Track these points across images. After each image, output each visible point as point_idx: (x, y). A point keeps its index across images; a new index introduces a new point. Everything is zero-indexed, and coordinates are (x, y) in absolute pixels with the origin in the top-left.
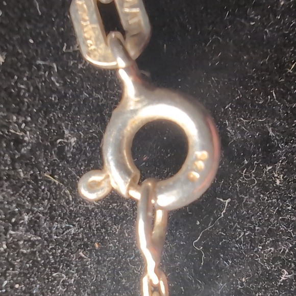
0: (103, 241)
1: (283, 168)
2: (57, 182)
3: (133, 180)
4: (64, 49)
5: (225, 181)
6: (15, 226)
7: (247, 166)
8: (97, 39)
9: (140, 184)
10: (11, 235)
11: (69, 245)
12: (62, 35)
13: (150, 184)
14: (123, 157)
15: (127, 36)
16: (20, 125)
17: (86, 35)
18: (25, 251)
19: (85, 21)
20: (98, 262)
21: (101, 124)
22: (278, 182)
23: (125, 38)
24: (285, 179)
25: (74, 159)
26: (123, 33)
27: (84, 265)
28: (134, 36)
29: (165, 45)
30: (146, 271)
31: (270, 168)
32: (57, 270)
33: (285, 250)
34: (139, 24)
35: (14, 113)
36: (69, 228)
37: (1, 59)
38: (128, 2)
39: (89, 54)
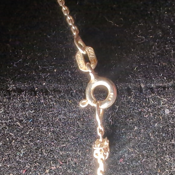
0: (83, 118)
1: (134, 97)
2: (71, 102)
3: (94, 101)
4: (72, 67)
5: (117, 101)
6: (60, 114)
7: (123, 97)
8: (83, 64)
9: (96, 102)
10: (59, 117)
11: (74, 120)
12: (71, 63)
13: (99, 102)
14: (91, 95)
17: (80, 63)
18: (63, 121)
19: (80, 59)
20: (82, 124)
22: (132, 101)
23: (90, 64)
24: (134, 100)
25: (75, 96)
26: (90, 62)
27: (78, 125)
30: (98, 126)
31: (130, 97)
32: (71, 126)
33: (135, 121)
36: (74, 115)
37: (55, 70)
38: (91, 54)
39: (81, 68)
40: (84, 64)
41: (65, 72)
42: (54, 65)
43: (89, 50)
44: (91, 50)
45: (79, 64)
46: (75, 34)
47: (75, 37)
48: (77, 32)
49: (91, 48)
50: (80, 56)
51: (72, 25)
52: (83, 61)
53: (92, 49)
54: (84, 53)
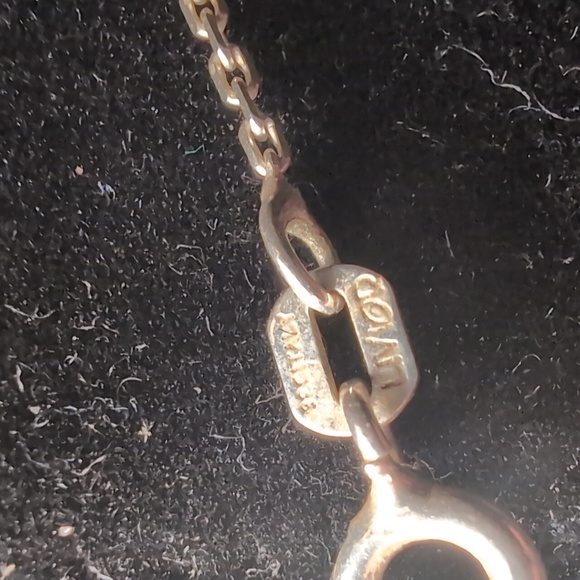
8: (318, 387)
15: (375, 386)
16: (180, 550)
17: (297, 378)
21: (323, 534)
23: (370, 392)
26: (368, 381)
28: (387, 387)
29: (437, 378)
34: (396, 365)
35: (169, 528)
37: (145, 432)
38: (375, 324)
39: (302, 411)
40: (325, 383)
41: (213, 441)
42: (136, 389)
43: (361, 294)
44: (377, 293)
45: (286, 386)
46: (263, 169)
47: (266, 195)
48: (276, 160)
49: (372, 278)
50: (294, 324)
51: (246, 109)
52: (317, 362)
53: (382, 285)
54: (327, 306)
